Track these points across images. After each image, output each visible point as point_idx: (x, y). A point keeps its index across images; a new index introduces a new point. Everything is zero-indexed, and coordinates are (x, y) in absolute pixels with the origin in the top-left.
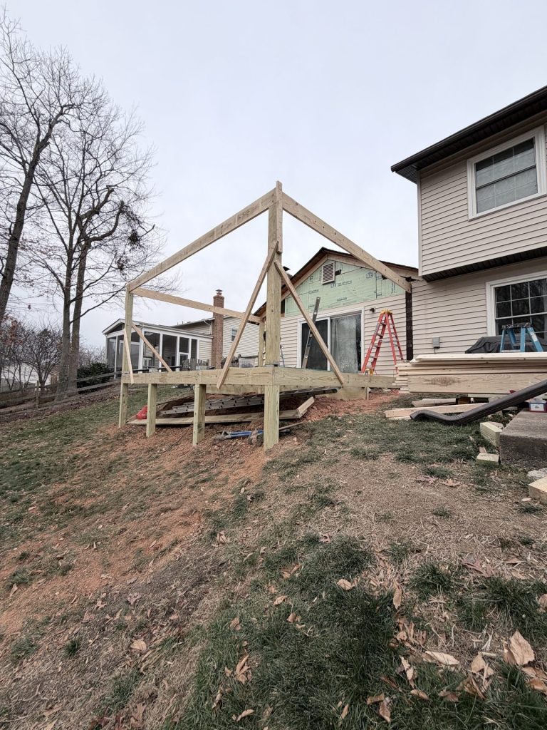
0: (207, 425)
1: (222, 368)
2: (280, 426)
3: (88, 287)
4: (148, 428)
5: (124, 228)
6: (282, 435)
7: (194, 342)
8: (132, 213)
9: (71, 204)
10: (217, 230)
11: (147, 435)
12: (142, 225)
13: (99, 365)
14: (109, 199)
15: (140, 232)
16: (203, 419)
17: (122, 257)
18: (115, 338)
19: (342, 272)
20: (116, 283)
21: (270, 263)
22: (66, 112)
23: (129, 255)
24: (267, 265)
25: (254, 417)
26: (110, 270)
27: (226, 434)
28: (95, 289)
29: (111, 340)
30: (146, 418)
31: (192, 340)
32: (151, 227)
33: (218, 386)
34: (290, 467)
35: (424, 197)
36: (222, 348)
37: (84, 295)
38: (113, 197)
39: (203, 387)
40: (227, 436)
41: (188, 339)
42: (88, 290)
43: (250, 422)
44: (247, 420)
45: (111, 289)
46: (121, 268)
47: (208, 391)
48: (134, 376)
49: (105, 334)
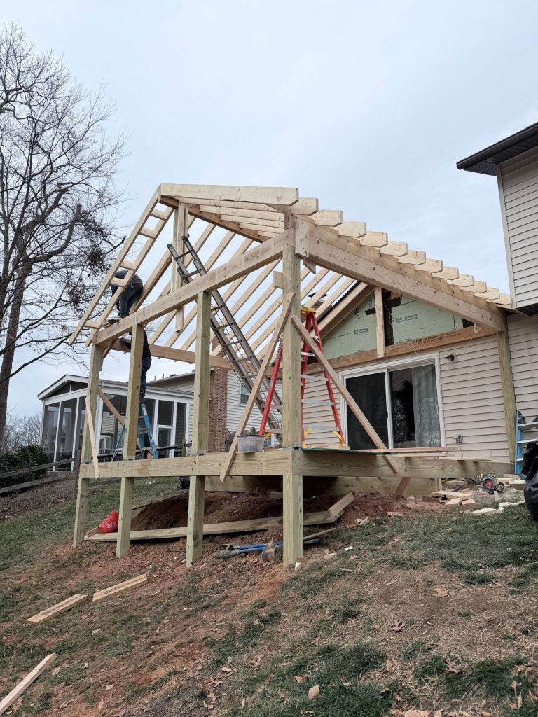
0: (206, 537)
1: (227, 450)
2: (305, 535)
3: (26, 329)
4: (119, 545)
5: (81, 243)
6: (307, 547)
7: (182, 407)
8: (94, 222)
9: (10, 215)
10: (219, 272)
11: (118, 554)
12: (108, 239)
13: (31, 448)
14: (60, 202)
15: (105, 247)
16: (201, 528)
17: (76, 285)
18: (56, 405)
19: (402, 302)
20: (67, 324)
21: (286, 319)
22: (12, 99)
23: (88, 282)
24: (282, 321)
25: (271, 523)
26: (59, 305)
27: (232, 548)
28: (36, 333)
29: (50, 409)
30: (116, 530)
31: (178, 404)
32: (120, 241)
33: (222, 478)
34: (315, 582)
35: (508, 199)
36: (225, 416)
37: (19, 342)
38: (67, 199)
39: (201, 479)
40: (233, 552)
41: (172, 403)
42: (25, 335)
43: (266, 530)
44: (262, 527)
45: (59, 333)
46: (75, 301)
47: (208, 488)
48: (100, 467)
49: (42, 399)
